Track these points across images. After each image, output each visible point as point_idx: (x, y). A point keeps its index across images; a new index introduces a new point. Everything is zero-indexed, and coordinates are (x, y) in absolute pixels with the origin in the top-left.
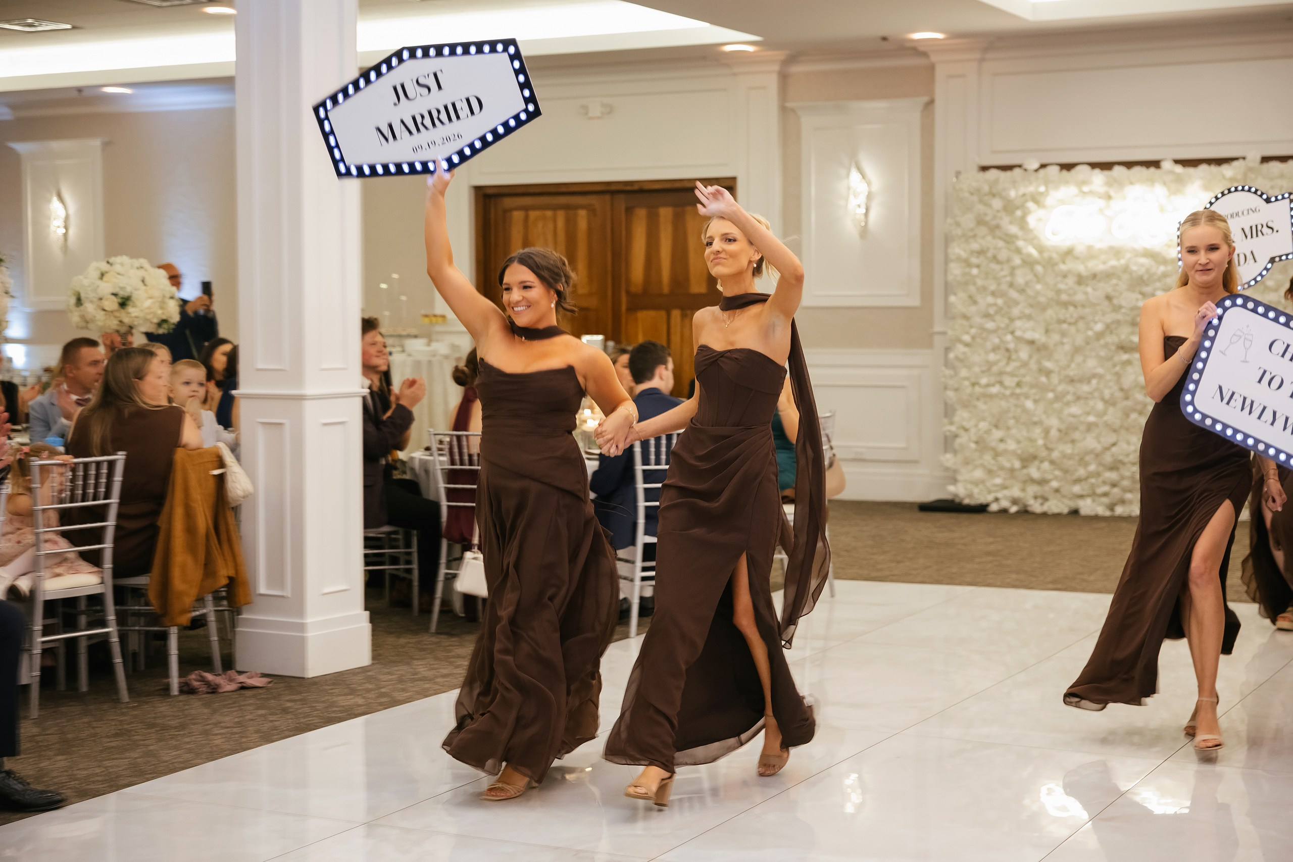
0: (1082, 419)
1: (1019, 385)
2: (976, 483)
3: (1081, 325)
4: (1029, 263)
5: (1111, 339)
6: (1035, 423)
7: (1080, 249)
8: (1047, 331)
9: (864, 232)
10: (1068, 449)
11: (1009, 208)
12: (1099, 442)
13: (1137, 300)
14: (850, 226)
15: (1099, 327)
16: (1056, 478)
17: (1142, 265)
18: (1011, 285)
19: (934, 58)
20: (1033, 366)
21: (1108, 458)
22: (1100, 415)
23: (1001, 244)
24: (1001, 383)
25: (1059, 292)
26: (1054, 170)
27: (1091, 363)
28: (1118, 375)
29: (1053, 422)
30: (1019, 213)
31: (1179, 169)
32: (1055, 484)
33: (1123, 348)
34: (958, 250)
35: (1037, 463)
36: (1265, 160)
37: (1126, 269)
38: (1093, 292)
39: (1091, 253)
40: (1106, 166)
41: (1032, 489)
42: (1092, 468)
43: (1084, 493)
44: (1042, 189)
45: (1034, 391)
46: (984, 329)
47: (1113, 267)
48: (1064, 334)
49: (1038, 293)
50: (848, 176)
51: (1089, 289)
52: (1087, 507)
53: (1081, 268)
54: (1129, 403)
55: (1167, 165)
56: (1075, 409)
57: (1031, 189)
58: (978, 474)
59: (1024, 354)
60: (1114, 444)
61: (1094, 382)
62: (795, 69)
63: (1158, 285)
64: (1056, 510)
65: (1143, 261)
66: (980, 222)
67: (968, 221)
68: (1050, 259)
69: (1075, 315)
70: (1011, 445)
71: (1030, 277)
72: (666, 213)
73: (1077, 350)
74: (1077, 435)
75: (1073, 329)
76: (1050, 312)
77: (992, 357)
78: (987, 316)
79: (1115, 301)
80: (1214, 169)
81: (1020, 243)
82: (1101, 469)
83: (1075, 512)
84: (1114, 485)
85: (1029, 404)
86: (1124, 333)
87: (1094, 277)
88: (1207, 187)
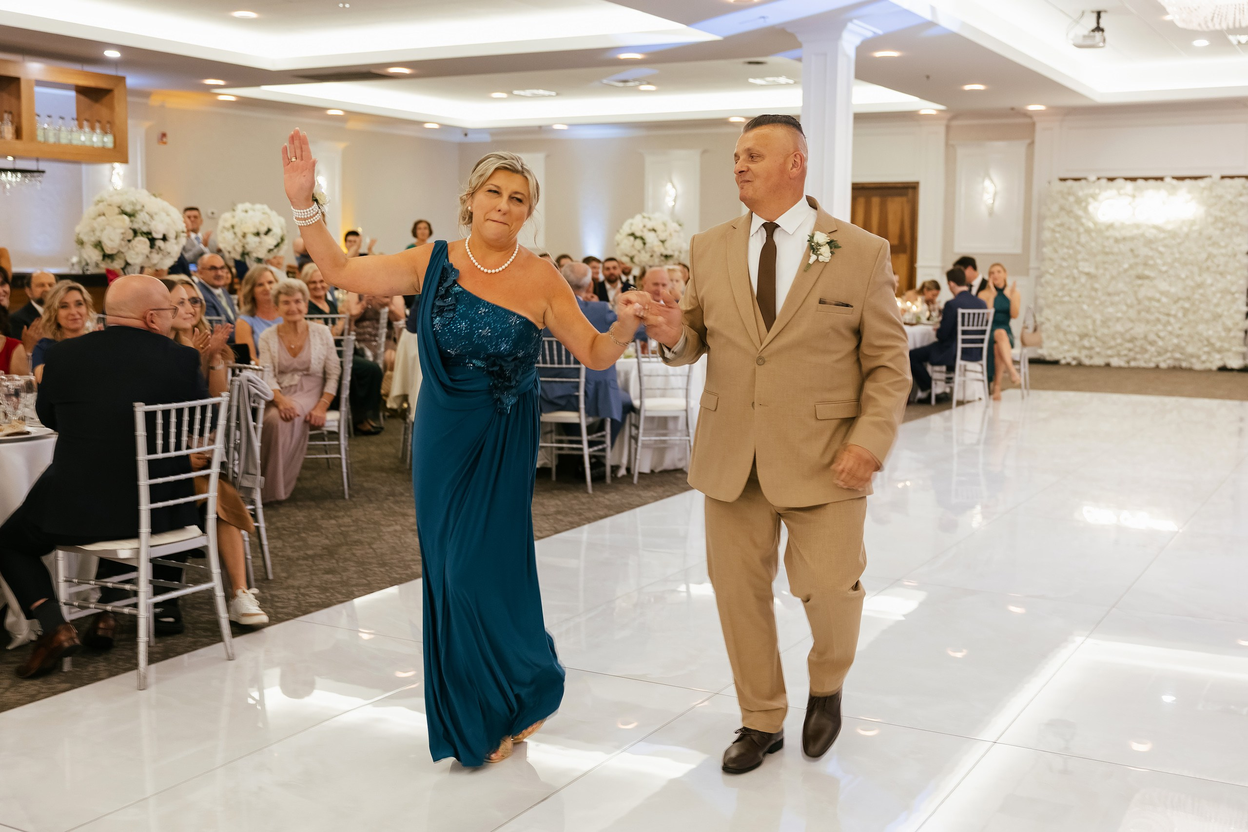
0: (1114, 315)
1: (1080, 296)
2: (1054, 348)
3: (1116, 264)
4: (1088, 231)
5: (1133, 273)
6: (1088, 317)
7: (1117, 224)
8: (1097, 268)
9: (991, 213)
10: (1106, 331)
11: (1079, 201)
12: (1123, 327)
13: (1148, 252)
14: (983, 210)
15: (1126, 266)
16: (1098, 346)
17: (1152, 233)
18: (1078, 243)
19: (1036, 119)
20: (1088, 286)
21: (1128, 336)
22: (1124, 313)
23: (1073, 220)
24: (1070, 296)
25: (1104, 247)
26: (1104, 182)
27: (1121, 285)
28: (1135, 293)
29: (1098, 317)
30: (1084, 204)
31: (1175, 182)
32: (1098, 349)
33: (1139, 277)
34: (1049, 223)
35: (1088, 338)
36: (1223, 177)
37: (1143, 235)
38: (1124, 247)
39: (1123, 226)
40: (1133, 179)
41: (1085, 352)
42: (1119, 341)
43: (1113, 354)
44: (1097, 191)
45: (1088, 300)
46: (1061, 266)
47: (1136, 234)
48: (1106, 269)
49: (1092, 247)
50: (983, 181)
51: (1121, 246)
52: (1115, 362)
53: (1117, 235)
54: (1141, 306)
55: (1168, 180)
56: (1111, 310)
57: (1091, 191)
58: (1055, 344)
59: (1083, 279)
60: (1131, 329)
61: (1122, 295)
62: (955, 123)
63: (1160, 244)
64: (1097, 363)
65: (1152, 231)
66: (1062, 208)
67: (1055, 208)
68: (1100, 229)
69: (1113, 259)
70: (1074, 329)
71: (1088, 238)
72: (876, 201)
73: (1113, 278)
74: (1110, 324)
75: (1111, 267)
76: (1098, 258)
77: (1065, 281)
78: (1064, 259)
79: (1136, 252)
80: (1193, 182)
81: (1084, 221)
82: (1123, 341)
83: (1108, 365)
84: (1130, 350)
85: (1085, 307)
86: (1140, 270)
87: (1124, 239)
88: (1189, 192)
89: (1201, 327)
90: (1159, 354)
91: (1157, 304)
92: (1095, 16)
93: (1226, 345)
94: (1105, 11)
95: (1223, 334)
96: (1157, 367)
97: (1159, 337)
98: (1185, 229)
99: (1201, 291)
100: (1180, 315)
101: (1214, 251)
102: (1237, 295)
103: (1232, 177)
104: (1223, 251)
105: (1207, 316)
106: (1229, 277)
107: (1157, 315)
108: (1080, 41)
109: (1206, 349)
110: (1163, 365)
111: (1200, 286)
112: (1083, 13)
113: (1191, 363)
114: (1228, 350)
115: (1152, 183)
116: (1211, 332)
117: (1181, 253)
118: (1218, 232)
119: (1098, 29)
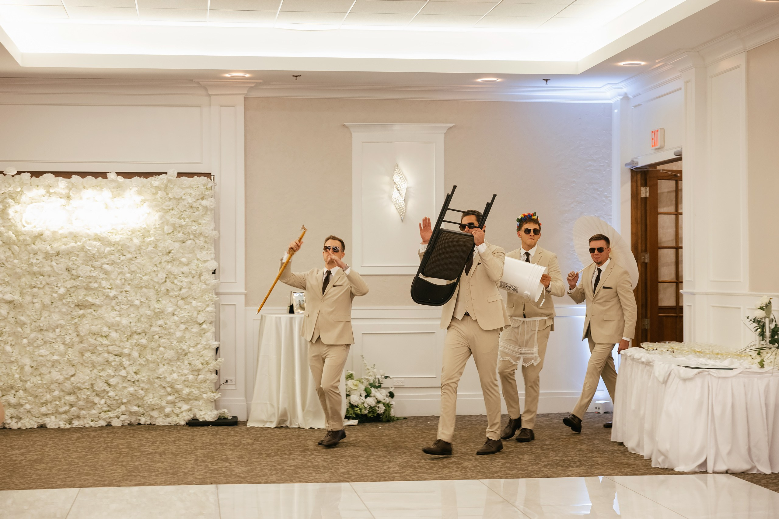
0: (48, 358)
3: (47, 288)
4: (8, 243)
5: (71, 300)
6: (12, 362)
7: (47, 234)
8: (22, 294)
10: (37, 380)
12: (61, 375)
13: (91, 271)
15: (62, 291)
16: (29, 402)
17: (95, 246)
20: (12, 320)
21: (68, 386)
22: (62, 355)
25: (31, 265)
26: (27, 177)
27: (55, 317)
28: (76, 325)
31: (120, 179)
32: (28, 407)
33: (80, 305)
35: (13, 392)
36: (180, 175)
37: (82, 249)
38: (59, 265)
39: (55, 238)
40: (67, 175)
41: (10, 412)
42: (56, 393)
43: (49, 412)
44: (18, 190)
45: (11, 338)
47: (73, 247)
48: (34, 296)
49: (14, 265)
51: (54, 263)
52: (52, 422)
53: (48, 248)
54: (85, 345)
55: (112, 176)
56: (43, 351)
60: (72, 376)
61: (58, 330)
63: (105, 260)
64: (29, 426)
65: (95, 243)
68: (24, 240)
69: (44, 282)
71: (9, 254)
73: (45, 307)
74: (44, 370)
75: (41, 292)
76: (23, 280)
79: (74, 272)
80: (143, 180)
82: (62, 394)
83: (42, 427)
84: (72, 406)
85: (8, 348)
86: (80, 295)
87: (58, 254)
88: (139, 193)
89: (162, 370)
90: (111, 408)
91: (105, 341)
93: (196, 392)
95: (191, 377)
96: (109, 425)
97: (109, 385)
98: (136, 241)
99: (161, 322)
100: (135, 354)
101: (175, 270)
102: (204, 326)
103: (190, 175)
104: (185, 269)
105: (170, 354)
106: (194, 303)
107: (106, 355)
109: (170, 398)
110: (116, 423)
111: (159, 315)
113: (152, 417)
114: (197, 399)
115: (91, 180)
116: (175, 376)
117: (132, 272)
118: (177, 245)
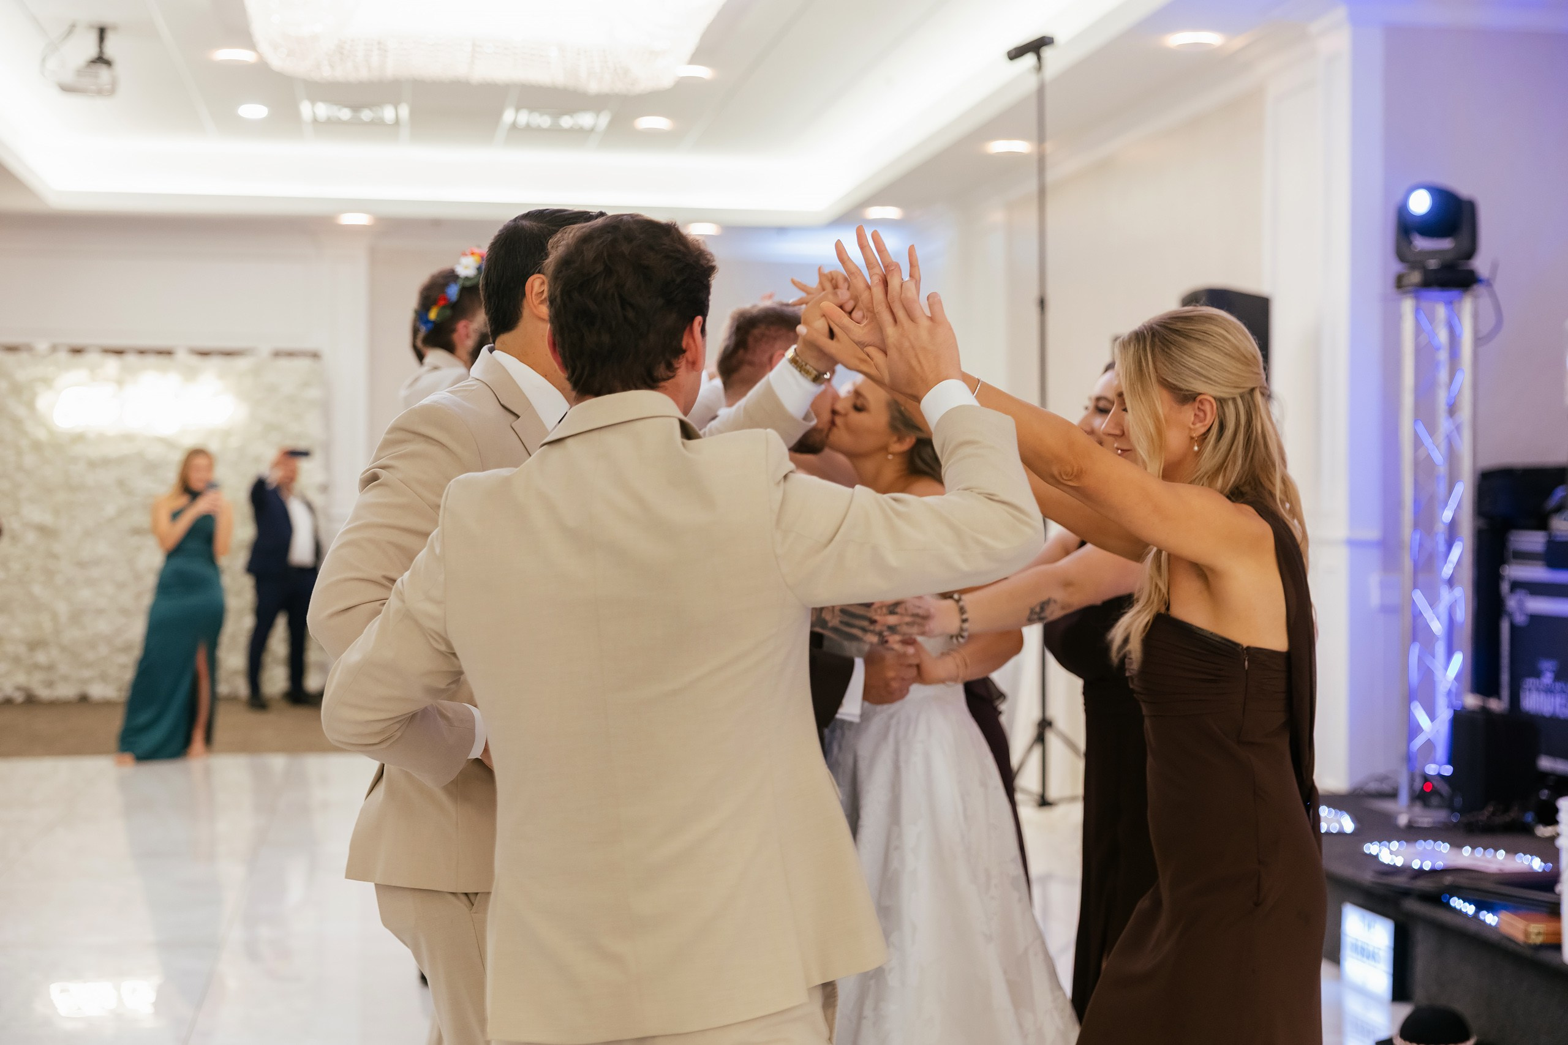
4: (37, 446)
5: (124, 523)
6: (43, 608)
7: (92, 434)
8: (56, 515)
10: (77, 633)
15: (110, 510)
16: (64, 663)
17: (156, 452)
18: (18, 468)
20: (40, 549)
23: (7, 427)
25: (68, 476)
26: (63, 356)
27: (102, 546)
30: (26, 395)
31: (195, 360)
32: (63, 669)
35: (44, 648)
36: (277, 354)
38: (105, 477)
39: (103, 439)
40: (119, 352)
41: (39, 676)
42: (103, 650)
43: (96, 677)
44: (52, 372)
47: (126, 453)
48: (73, 518)
49: (46, 476)
51: (100, 474)
52: (96, 691)
53: (93, 453)
55: (182, 356)
56: (85, 593)
57: (39, 372)
59: (31, 537)
60: (124, 628)
64: (64, 696)
65: (157, 447)
68: (61, 442)
70: (17, 632)
71: (38, 460)
73: (87, 533)
74: (86, 619)
76: (58, 496)
79: (128, 486)
80: (224, 361)
81: (28, 426)
83: (84, 698)
85: (37, 589)
87: (106, 462)
88: (219, 377)
92: (93, 37)
94: (115, 28)
103: (291, 354)
108: (69, 78)
112: (72, 28)
115: (151, 360)
119: (101, 60)
